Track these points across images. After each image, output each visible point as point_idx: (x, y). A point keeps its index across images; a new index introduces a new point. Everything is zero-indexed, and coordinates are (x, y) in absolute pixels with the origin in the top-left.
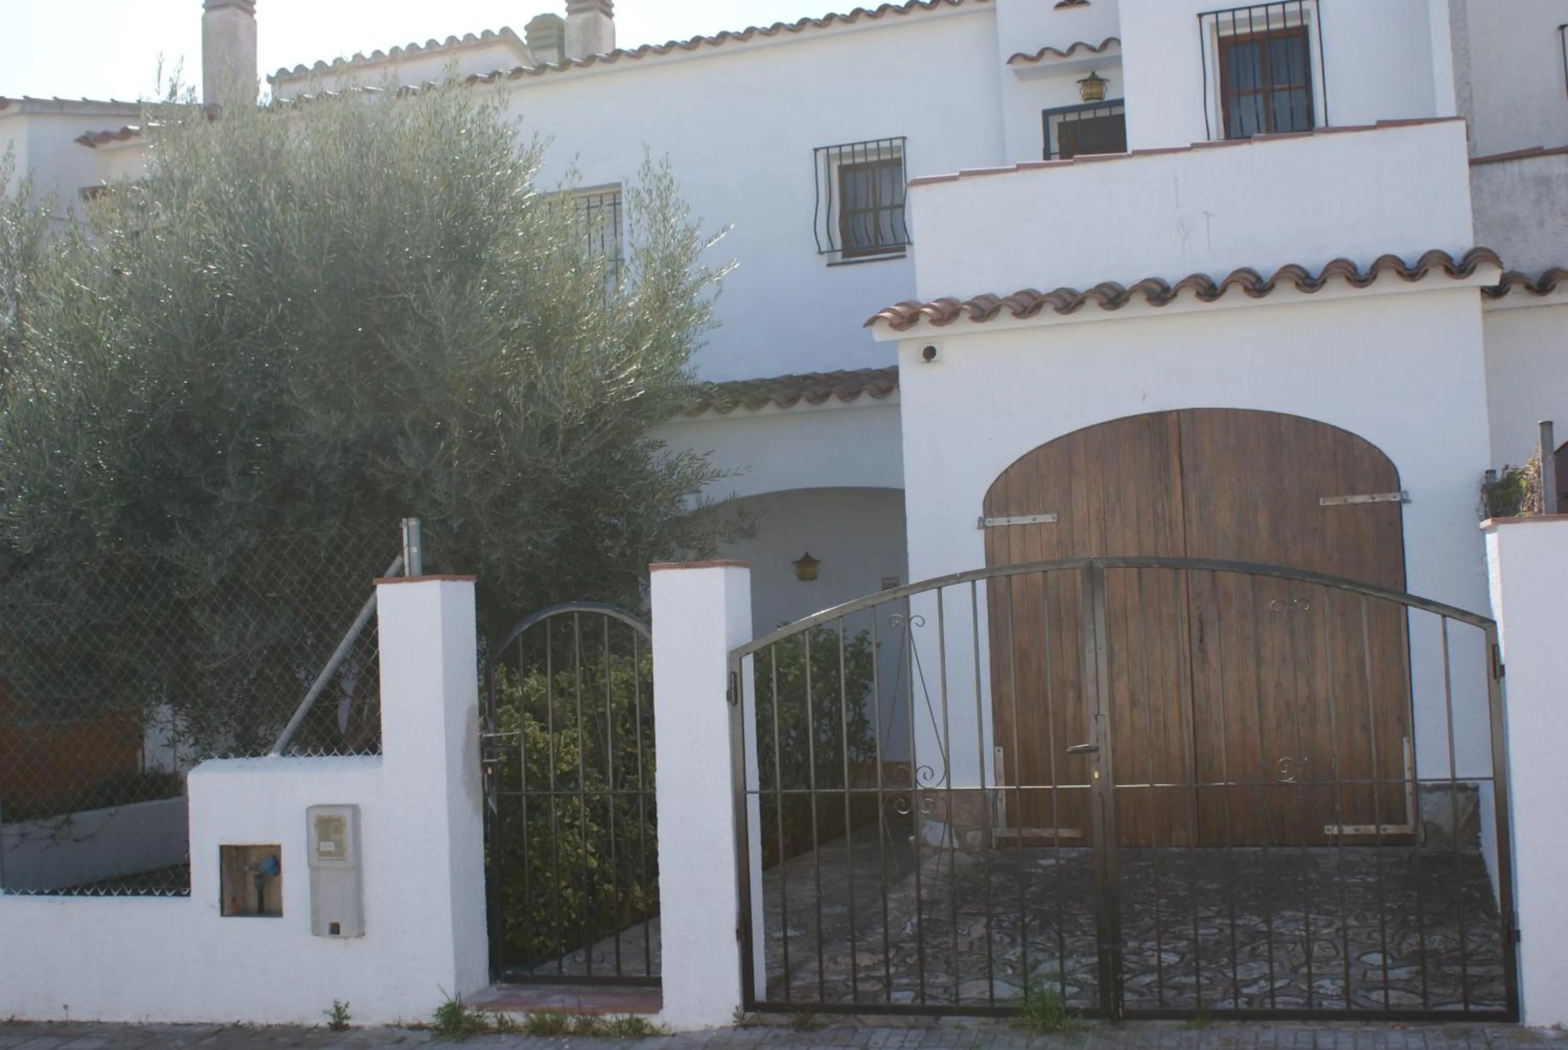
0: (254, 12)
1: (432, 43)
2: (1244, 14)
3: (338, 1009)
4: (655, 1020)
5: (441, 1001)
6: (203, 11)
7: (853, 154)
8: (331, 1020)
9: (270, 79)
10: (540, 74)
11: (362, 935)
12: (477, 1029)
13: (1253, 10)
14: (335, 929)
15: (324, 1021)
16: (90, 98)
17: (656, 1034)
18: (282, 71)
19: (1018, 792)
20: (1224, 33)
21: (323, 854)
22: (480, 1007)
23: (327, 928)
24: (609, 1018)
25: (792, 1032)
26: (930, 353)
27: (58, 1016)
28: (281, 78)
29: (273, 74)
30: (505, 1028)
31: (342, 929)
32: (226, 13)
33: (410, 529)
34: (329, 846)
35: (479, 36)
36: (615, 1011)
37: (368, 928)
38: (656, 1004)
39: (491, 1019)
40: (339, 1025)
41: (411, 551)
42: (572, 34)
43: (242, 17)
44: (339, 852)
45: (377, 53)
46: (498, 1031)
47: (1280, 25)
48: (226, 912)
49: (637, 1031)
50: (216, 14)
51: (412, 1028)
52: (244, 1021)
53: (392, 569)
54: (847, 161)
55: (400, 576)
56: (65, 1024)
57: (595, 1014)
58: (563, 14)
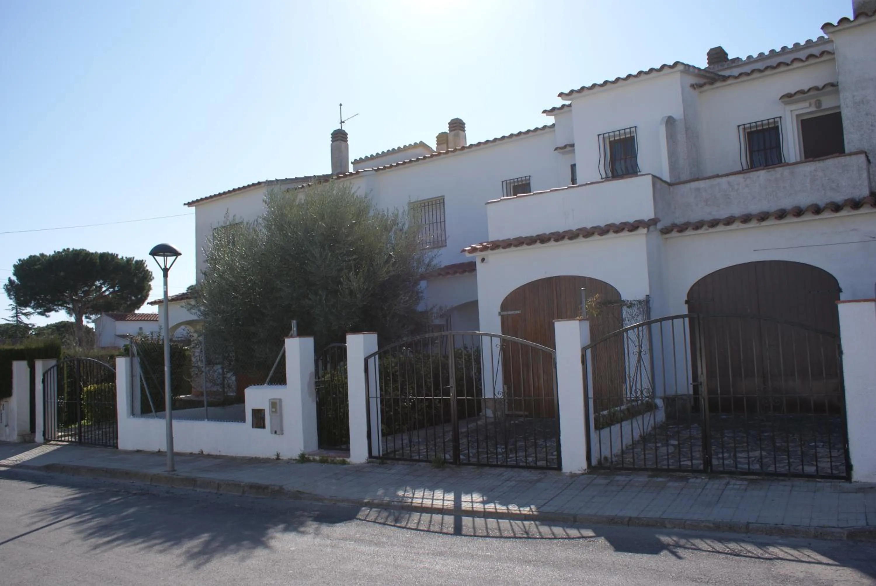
0: (347, 141)
1: (399, 148)
2: (612, 134)
3: (277, 454)
4: (348, 460)
5: (299, 452)
6: (331, 142)
7: (522, 181)
8: (276, 457)
9: (352, 163)
10: (432, 158)
11: (283, 434)
12: (308, 461)
13: (626, 130)
14: (276, 432)
15: (275, 457)
16: (288, 178)
17: (349, 464)
18: (356, 160)
19: (433, 400)
20: (611, 139)
21: (273, 412)
22: (309, 455)
23: (274, 432)
24: (338, 459)
25: (378, 464)
26: (483, 260)
27: (218, 454)
28: (355, 162)
29: (353, 161)
30: (314, 461)
31: (277, 432)
32: (338, 143)
33: (294, 323)
34: (274, 410)
35: (413, 144)
36: (339, 457)
37: (285, 432)
38: (349, 456)
39: (311, 458)
40: (278, 459)
41: (294, 329)
42: (451, 138)
43: (343, 143)
44: (276, 412)
45: (383, 152)
46: (331, 463)
47: (624, 137)
48: (254, 426)
49: (344, 463)
50: (336, 143)
51: (294, 460)
52: (258, 456)
53: (290, 334)
54: (516, 184)
55: (292, 336)
56: (219, 456)
57: (335, 458)
58: (448, 132)
